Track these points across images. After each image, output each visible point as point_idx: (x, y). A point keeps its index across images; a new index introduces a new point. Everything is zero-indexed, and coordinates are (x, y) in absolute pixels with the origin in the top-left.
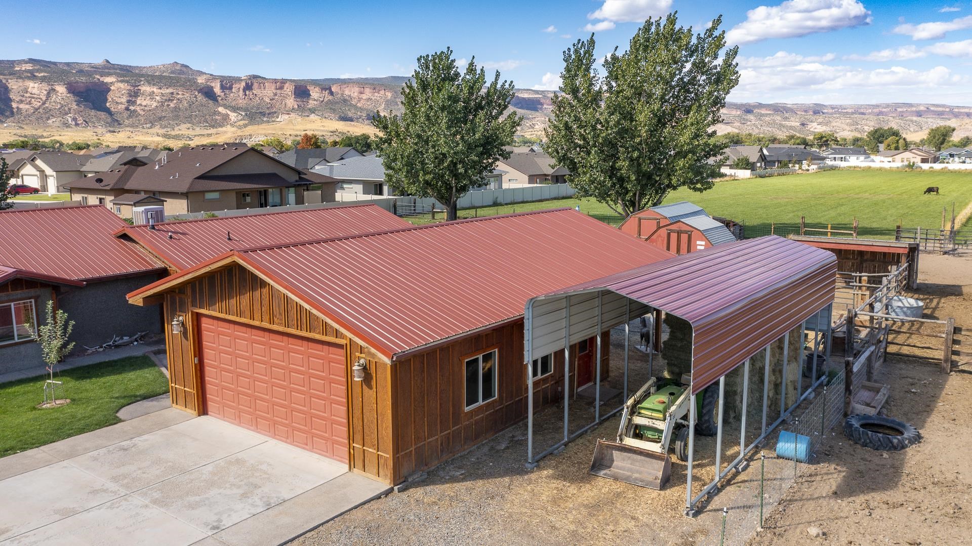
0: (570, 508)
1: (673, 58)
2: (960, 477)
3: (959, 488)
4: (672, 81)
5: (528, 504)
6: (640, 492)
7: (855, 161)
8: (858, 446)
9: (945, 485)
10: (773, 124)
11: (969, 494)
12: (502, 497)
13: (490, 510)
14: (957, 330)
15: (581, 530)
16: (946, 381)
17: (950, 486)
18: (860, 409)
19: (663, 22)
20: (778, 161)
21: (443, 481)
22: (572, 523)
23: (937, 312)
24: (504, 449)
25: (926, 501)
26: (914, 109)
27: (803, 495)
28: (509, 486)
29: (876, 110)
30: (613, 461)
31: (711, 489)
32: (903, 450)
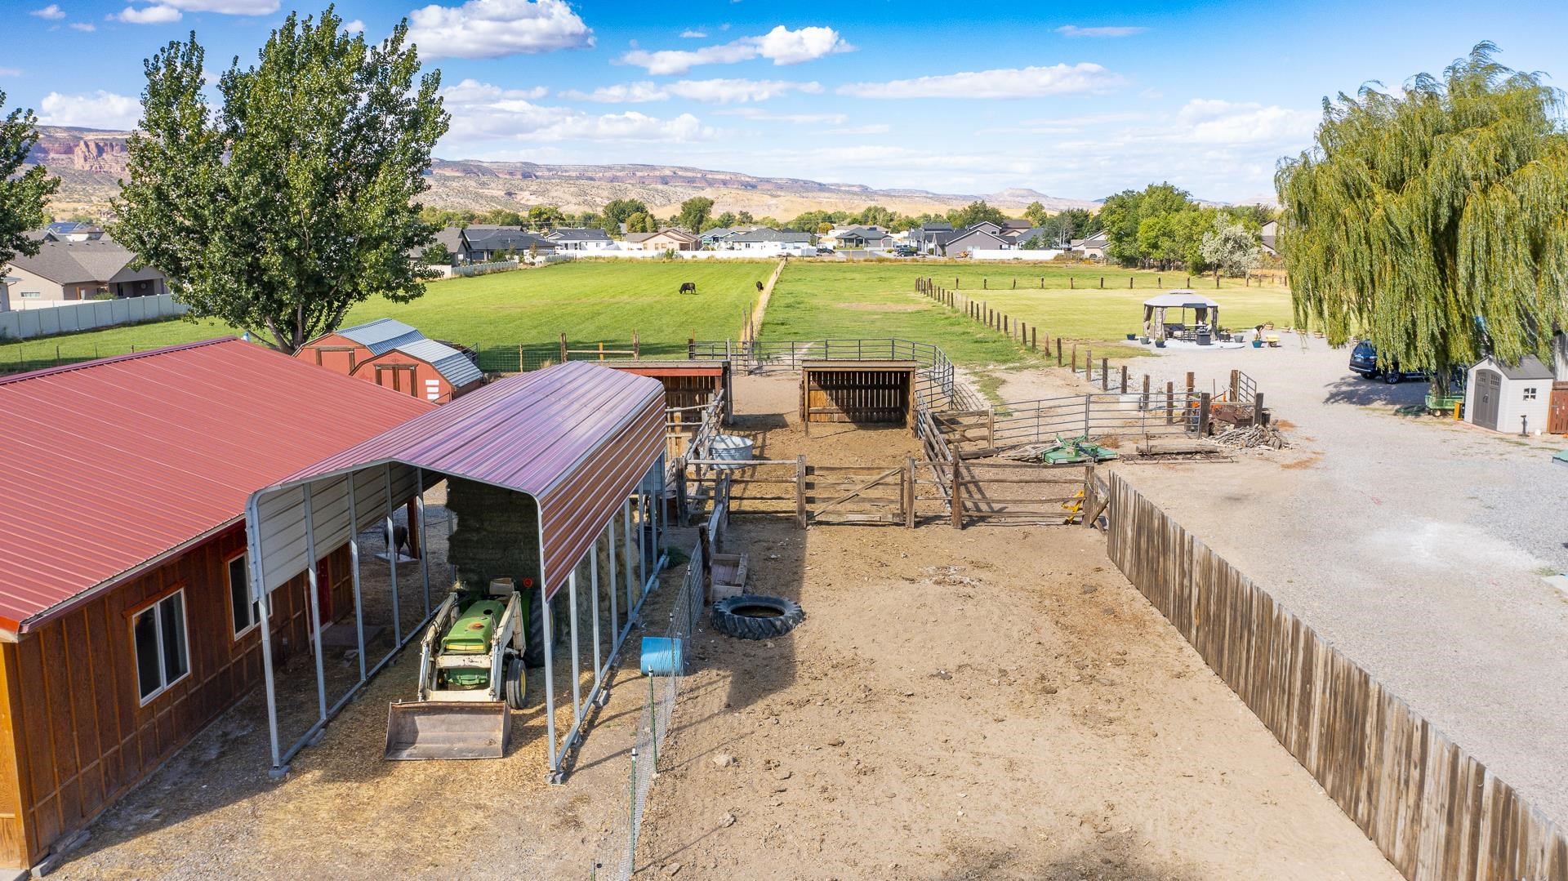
0: (373, 818)
1: (340, 84)
2: (859, 652)
3: (861, 665)
4: (341, 121)
5: (300, 832)
6: (474, 768)
7: (594, 249)
8: (735, 640)
9: (846, 666)
10: (463, 192)
11: (873, 670)
12: (250, 833)
13: (237, 858)
14: (809, 470)
15: (405, 847)
16: (805, 538)
17: (852, 665)
18: (722, 591)
19: (315, 23)
20: (488, 250)
21: (124, 836)
22: (386, 839)
23: (766, 452)
24: (218, 758)
25: (832, 690)
26: (657, 173)
27: (691, 718)
28: (253, 812)
29: (609, 174)
30: (416, 732)
31: (574, 738)
32: (789, 634)
